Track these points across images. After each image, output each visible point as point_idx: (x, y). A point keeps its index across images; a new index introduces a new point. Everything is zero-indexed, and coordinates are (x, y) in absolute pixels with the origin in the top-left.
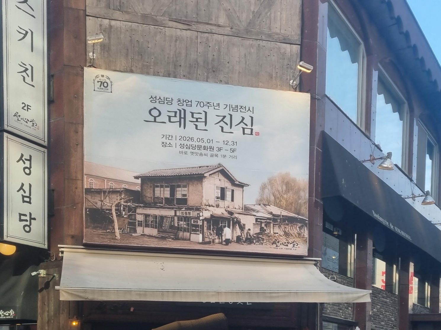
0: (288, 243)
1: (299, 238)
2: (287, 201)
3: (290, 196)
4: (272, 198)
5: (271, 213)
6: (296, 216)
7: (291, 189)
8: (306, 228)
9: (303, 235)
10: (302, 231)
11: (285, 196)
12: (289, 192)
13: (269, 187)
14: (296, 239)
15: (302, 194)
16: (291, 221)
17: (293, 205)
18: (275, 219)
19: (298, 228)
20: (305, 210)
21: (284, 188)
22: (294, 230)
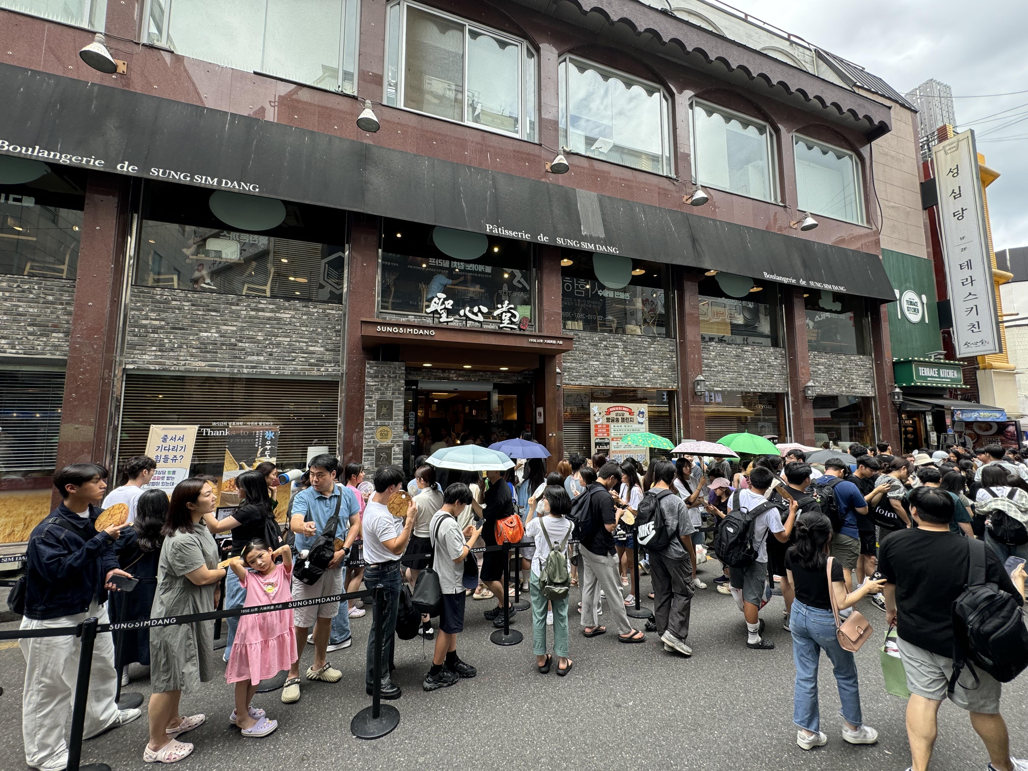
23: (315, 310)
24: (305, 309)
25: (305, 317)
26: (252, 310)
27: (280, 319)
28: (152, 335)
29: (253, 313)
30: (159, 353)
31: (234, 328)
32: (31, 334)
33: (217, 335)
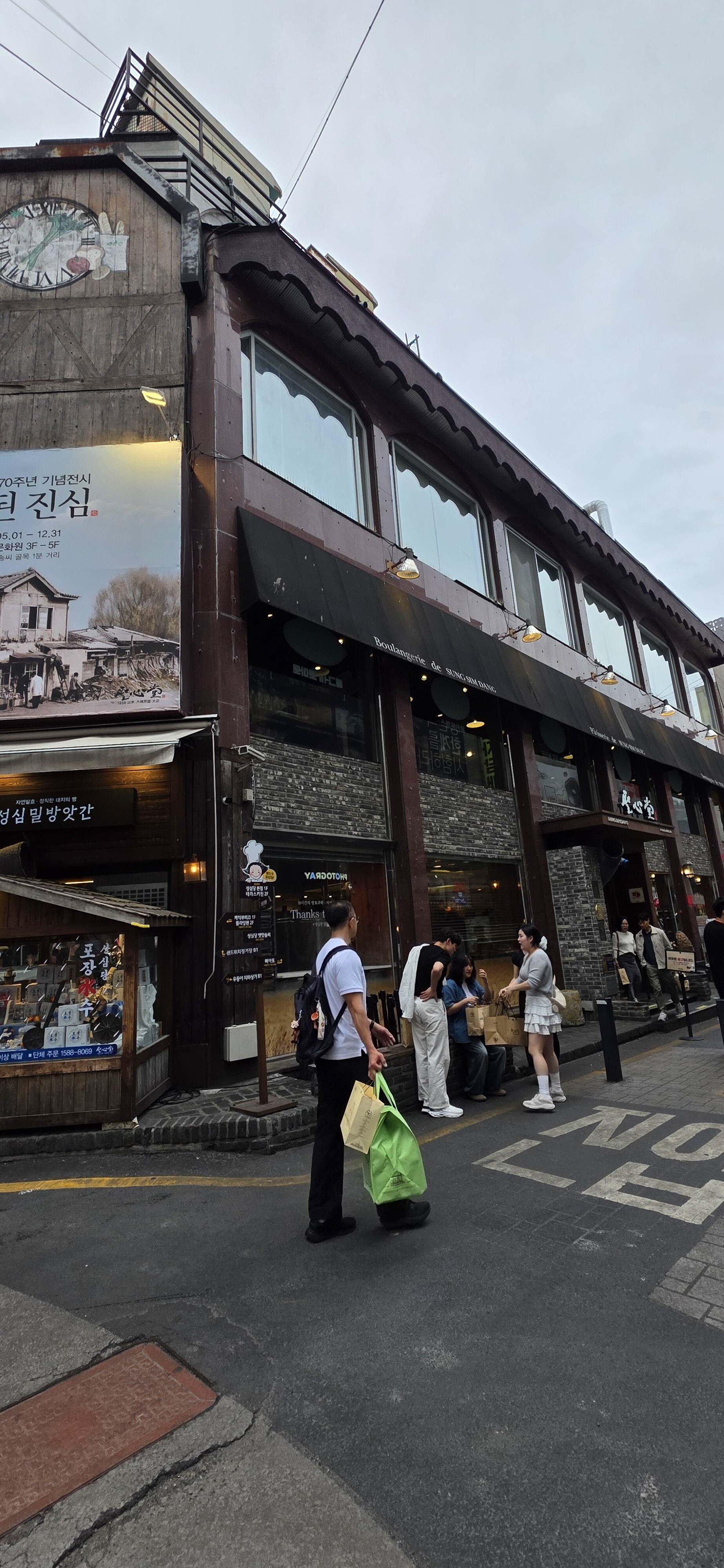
0: (144, 690)
1: (165, 678)
2: (142, 616)
3: (147, 607)
4: (117, 614)
5: (115, 640)
6: (159, 639)
7: (150, 595)
8: (176, 660)
9: (172, 673)
10: (170, 665)
11: (140, 608)
12: (145, 600)
13: (112, 596)
14: (158, 682)
15: (169, 600)
16: (149, 649)
17: (154, 621)
18: (122, 650)
19: (161, 661)
20: (175, 627)
21: (138, 593)
22: (155, 665)
23: (500, 797)
24: (495, 796)
25: (497, 804)
26: (472, 796)
27: (485, 805)
28: (425, 818)
29: (471, 799)
30: (431, 837)
31: (464, 813)
32: (363, 816)
33: (457, 819)
